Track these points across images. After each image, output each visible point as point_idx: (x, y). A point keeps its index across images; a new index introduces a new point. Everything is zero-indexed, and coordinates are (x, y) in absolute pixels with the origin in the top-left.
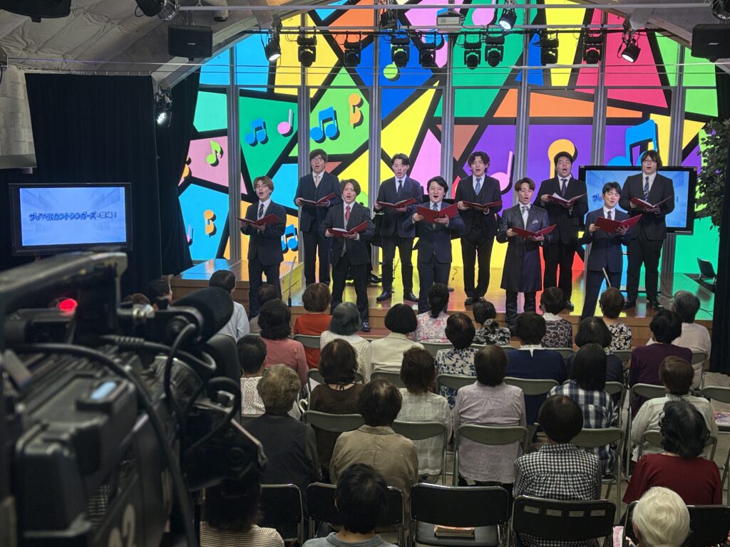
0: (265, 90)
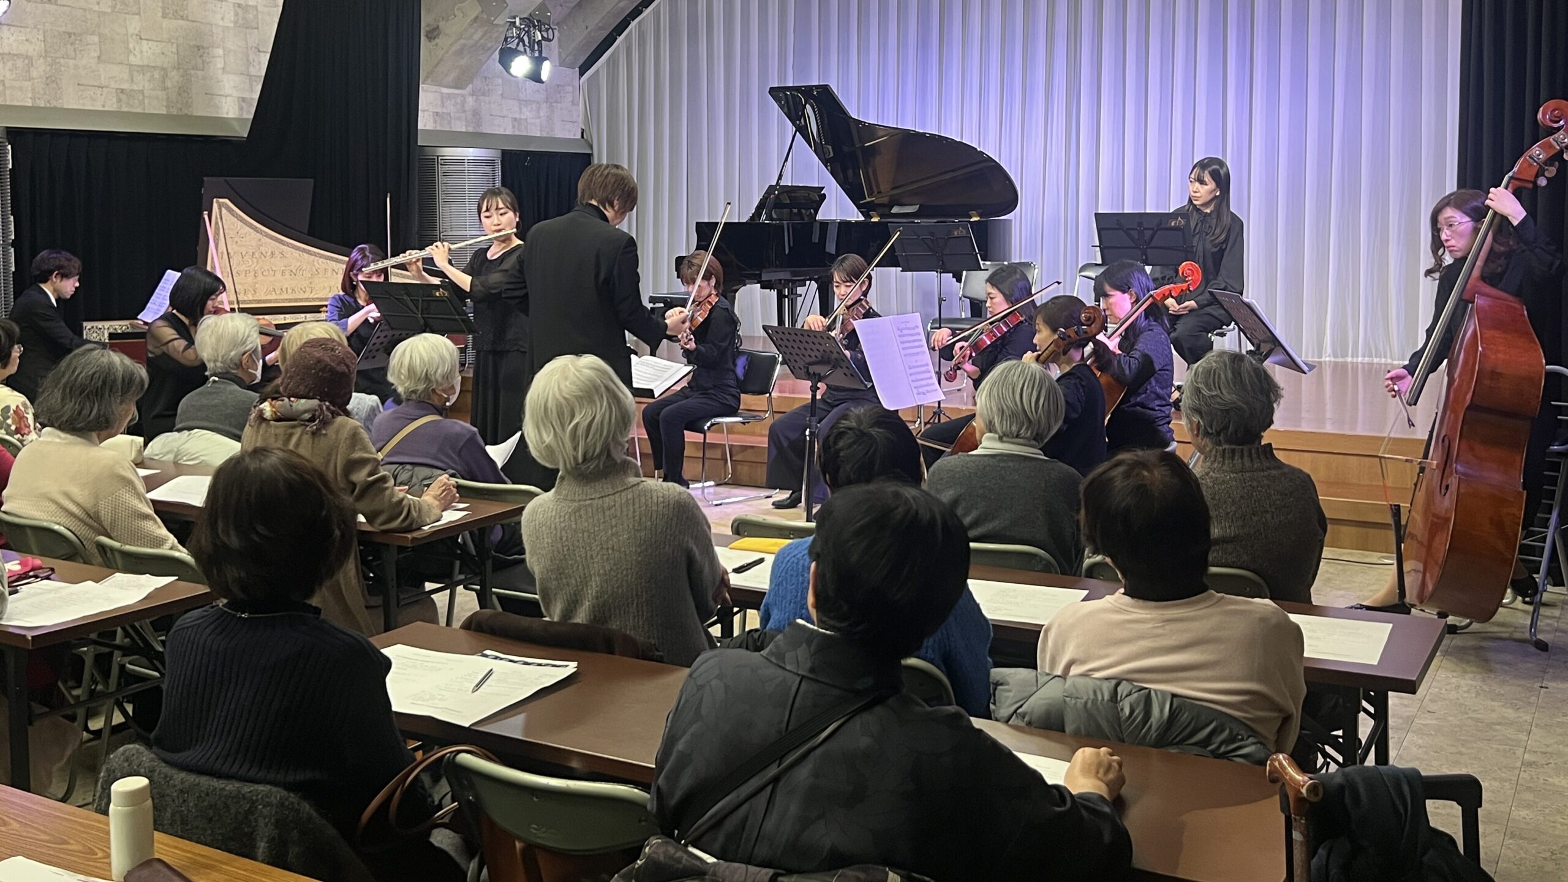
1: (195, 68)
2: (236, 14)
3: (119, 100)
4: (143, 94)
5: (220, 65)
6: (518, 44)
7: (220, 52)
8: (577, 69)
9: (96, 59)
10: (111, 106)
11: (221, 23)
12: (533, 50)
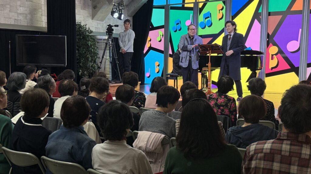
3: (15, 22)
4: (21, 21)
6: (116, 10)
8: (132, 17)
9: (9, 11)
10: (13, 23)
12: (119, 12)
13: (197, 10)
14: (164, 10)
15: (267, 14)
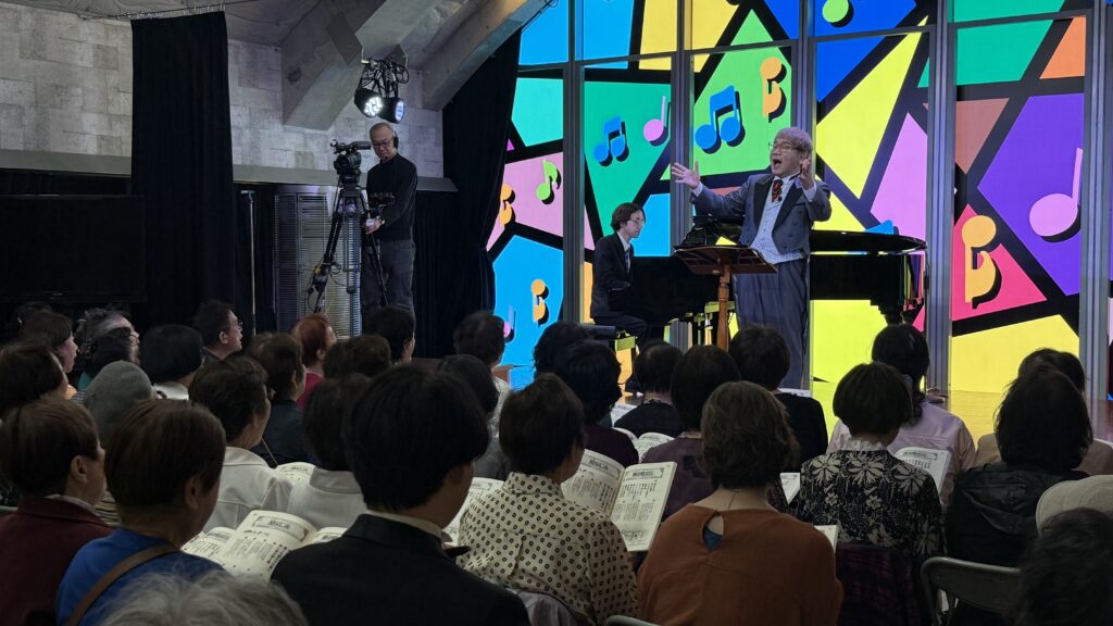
0: (624, 65)
1: (54, 106)
2: (96, 55)
5: (79, 104)
6: (374, 87)
7: (80, 91)
8: (441, 112)
11: (80, 63)
12: (387, 92)
13: (685, 79)
14: (560, 82)
15: (953, 94)
